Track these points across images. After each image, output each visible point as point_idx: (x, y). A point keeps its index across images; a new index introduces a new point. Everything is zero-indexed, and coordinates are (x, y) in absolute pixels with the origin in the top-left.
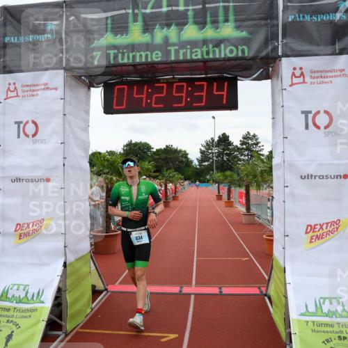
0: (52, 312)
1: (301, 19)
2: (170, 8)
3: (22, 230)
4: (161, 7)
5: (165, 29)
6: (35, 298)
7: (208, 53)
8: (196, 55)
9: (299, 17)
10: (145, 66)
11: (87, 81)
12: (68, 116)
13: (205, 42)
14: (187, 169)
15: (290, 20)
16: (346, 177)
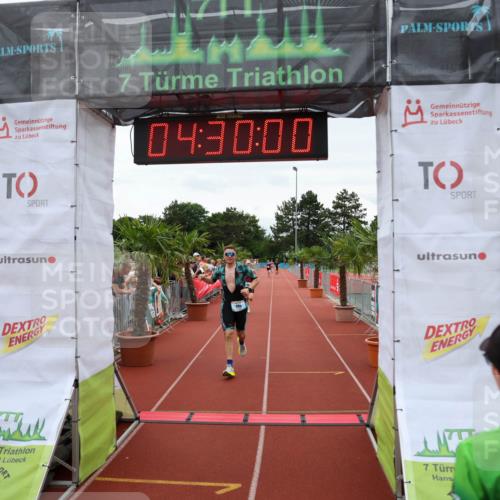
0: (57, 452)
2: (231, 12)
4: (218, 10)
5: (224, 43)
6: (31, 433)
7: (285, 78)
8: (269, 81)
9: (416, 28)
10: (194, 95)
11: (111, 116)
12: (82, 167)
13: (281, 62)
14: (257, 243)
15: (403, 31)
16: (482, 256)
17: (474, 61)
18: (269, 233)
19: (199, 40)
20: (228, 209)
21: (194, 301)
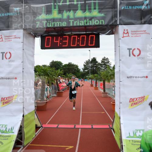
0: (17, 137)
1: (127, 8)
2: (70, 3)
3: (4, 100)
4: (66, 2)
5: (68, 12)
6: (10, 131)
7: (87, 23)
8: (82, 24)
10: (59, 28)
11: (34, 35)
12: (25, 50)
13: (85, 18)
14: (78, 73)
15: (122, 9)
16: (147, 77)
17: (144, 18)
18: (82, 70)
19: (60, 11)
20: (69, 63)
21: (59, 91)
